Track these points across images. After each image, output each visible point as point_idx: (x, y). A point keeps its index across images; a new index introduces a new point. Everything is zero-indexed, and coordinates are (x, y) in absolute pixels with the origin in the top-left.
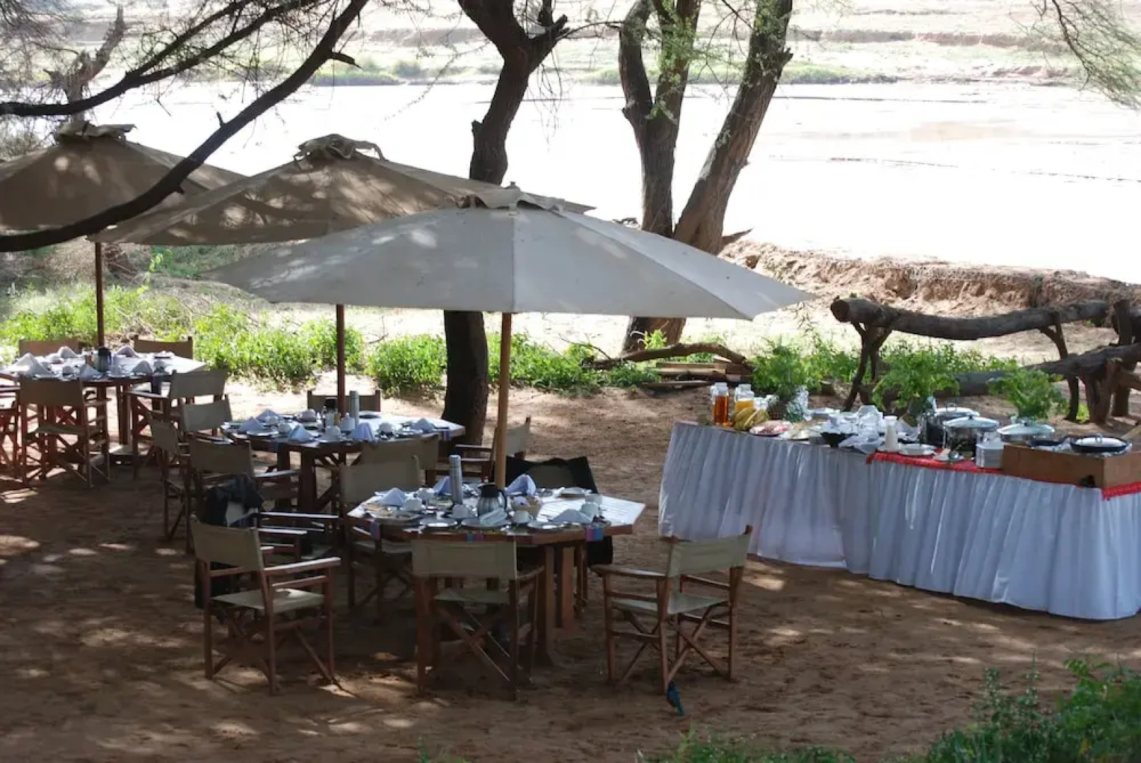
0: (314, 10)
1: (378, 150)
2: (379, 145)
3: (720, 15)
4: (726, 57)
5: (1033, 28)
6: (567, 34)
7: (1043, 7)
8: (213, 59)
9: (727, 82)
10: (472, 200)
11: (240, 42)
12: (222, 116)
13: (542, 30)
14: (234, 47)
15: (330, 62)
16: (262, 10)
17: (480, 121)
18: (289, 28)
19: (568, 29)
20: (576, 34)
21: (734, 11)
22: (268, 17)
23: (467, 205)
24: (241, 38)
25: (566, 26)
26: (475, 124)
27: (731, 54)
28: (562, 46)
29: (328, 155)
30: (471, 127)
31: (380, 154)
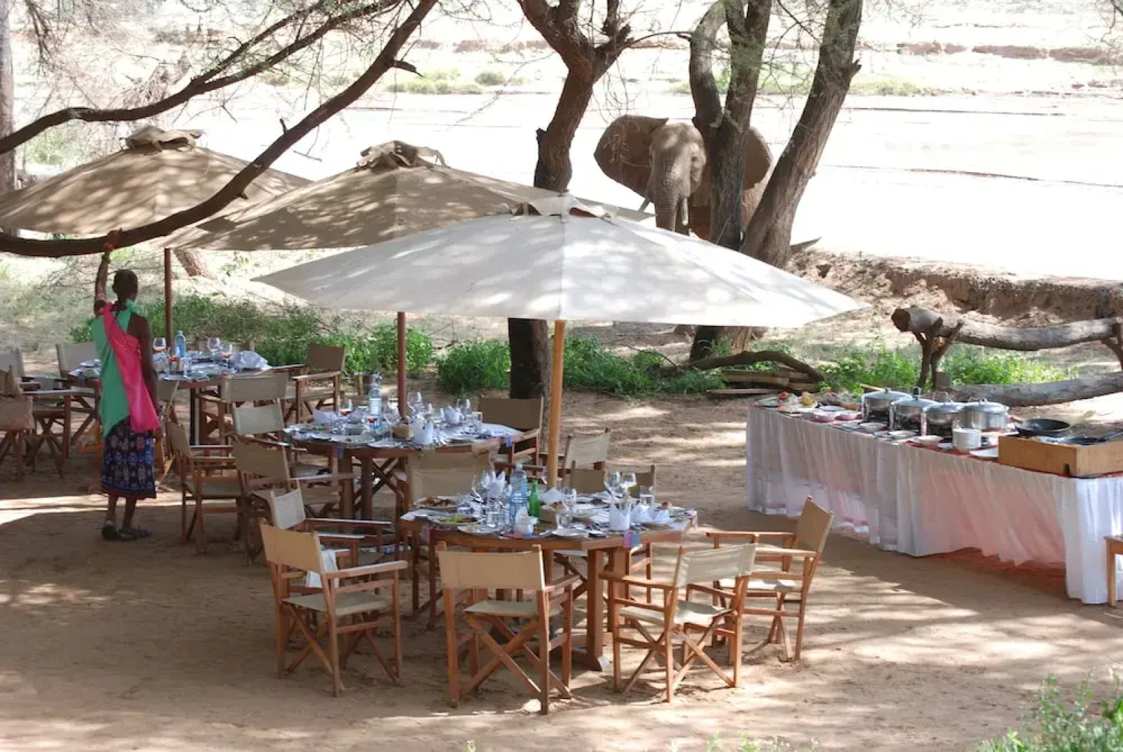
0: (376, 19)
1: (440, 156)
2: (441, 152)
3: (784, 25)
4: (789, 67)
5: (1102, 41)
6: (630, 44)
7: (1112, 20)
8: (276, 66)
9: (790, 92)
10: (525, 208)
11: (304, 49)
12: (286, 123)
13: (606, 39)
14: (298, 53)
15: (392, 71)
16: (326, 19)
17: (545, 128)
18: (352, 37)
19: (632, 39)
20: (638, 44)
21: (798, 23)
22: (331, 24)
23: (520, 213)
24: (304, 46)
25: (629, 36)
26: (539, 132)
27: (796, 64)
28: (627, 55)
29: (392, 162)
30: (535, 135)
31: (442, 161)
